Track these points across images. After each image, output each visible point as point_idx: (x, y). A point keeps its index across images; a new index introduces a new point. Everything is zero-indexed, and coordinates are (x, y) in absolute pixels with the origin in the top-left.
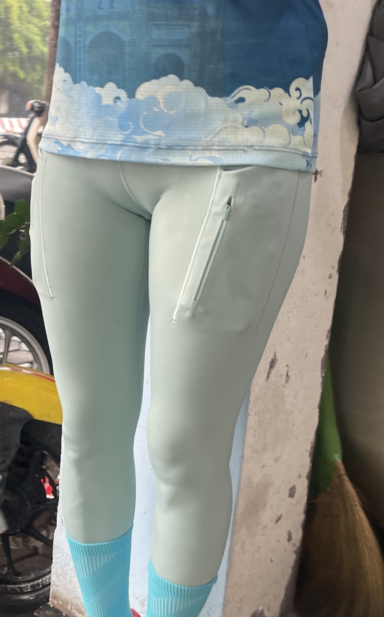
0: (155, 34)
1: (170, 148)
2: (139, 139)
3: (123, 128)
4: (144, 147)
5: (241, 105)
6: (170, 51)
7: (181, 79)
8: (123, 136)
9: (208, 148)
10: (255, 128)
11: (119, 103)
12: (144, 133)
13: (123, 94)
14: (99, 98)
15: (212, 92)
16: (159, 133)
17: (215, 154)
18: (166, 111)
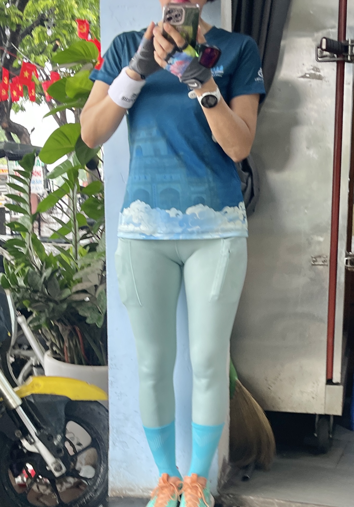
0: (192, 189)
6: (199, 195)
7: (204, 205)
10: (232, 223)
11: (178, 216)
13: (180, 213)
14: (168, 214)
15: (216, 210)
18: (199, 218)
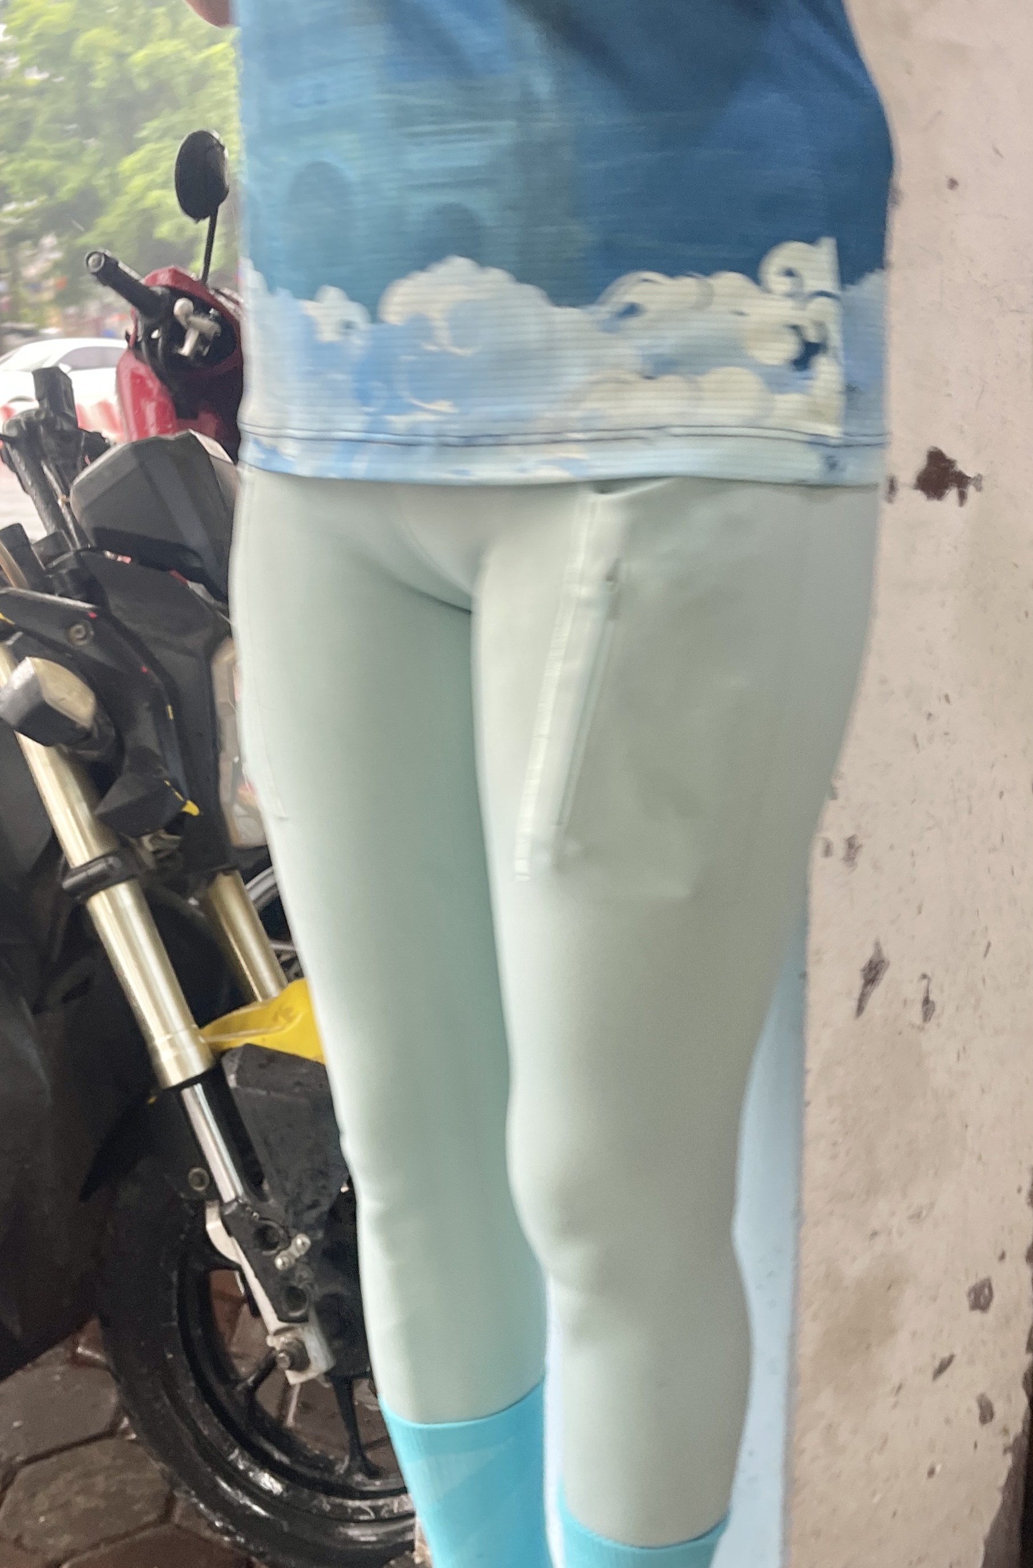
1: (470, 443)
2: (400, 422)
3: (363, 397)
4: (408, 445)
5: (633, 322)
6: (449, 198)
8: (367, 418)
9: (555, 438)
12: (409, 408)
15: (559, 296)
16: (444, 406)
17: (575, 453)
